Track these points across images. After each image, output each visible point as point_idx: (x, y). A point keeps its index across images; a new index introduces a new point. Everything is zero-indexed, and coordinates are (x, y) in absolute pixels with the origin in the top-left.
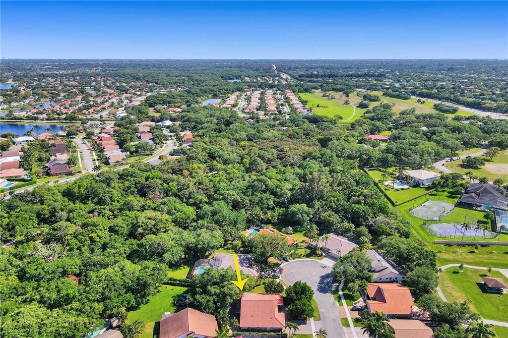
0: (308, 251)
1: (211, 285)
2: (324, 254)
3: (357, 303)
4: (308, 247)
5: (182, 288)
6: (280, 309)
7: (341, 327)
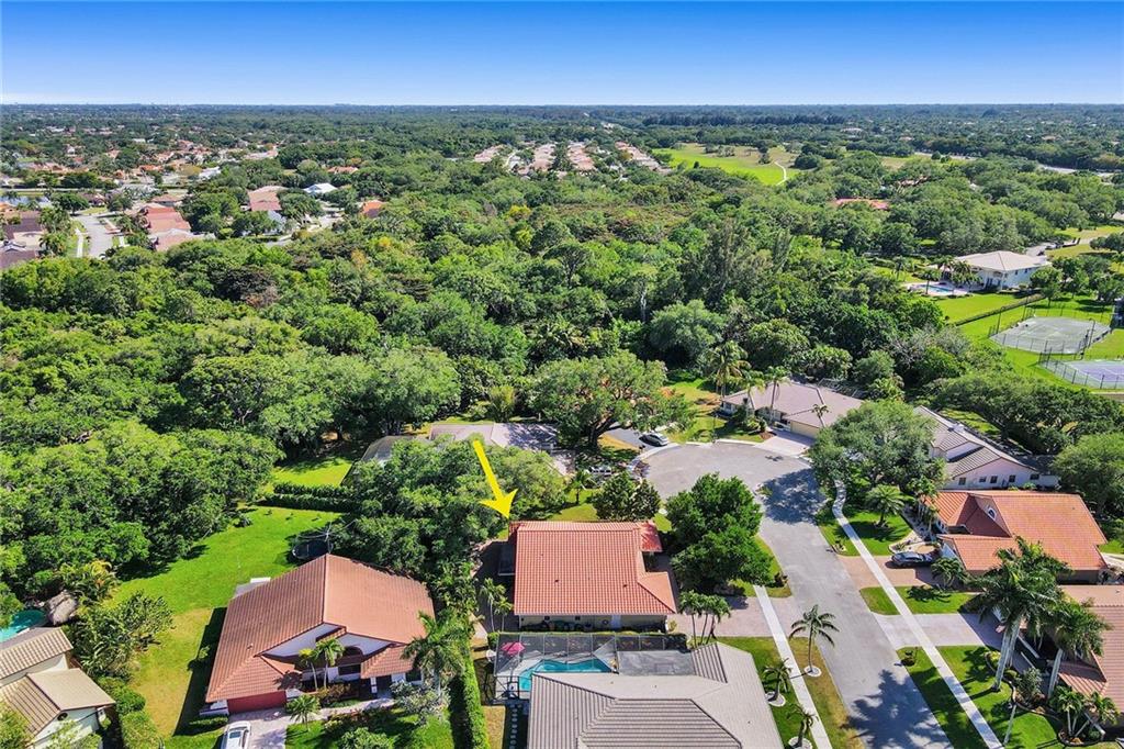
0: (720, 423)
1: (412, 487)
2: (768, 429)
3: (903, 546)
4: (719, 413)
5: (323, 514)
6: (651, 563)
7: (868, 615)
